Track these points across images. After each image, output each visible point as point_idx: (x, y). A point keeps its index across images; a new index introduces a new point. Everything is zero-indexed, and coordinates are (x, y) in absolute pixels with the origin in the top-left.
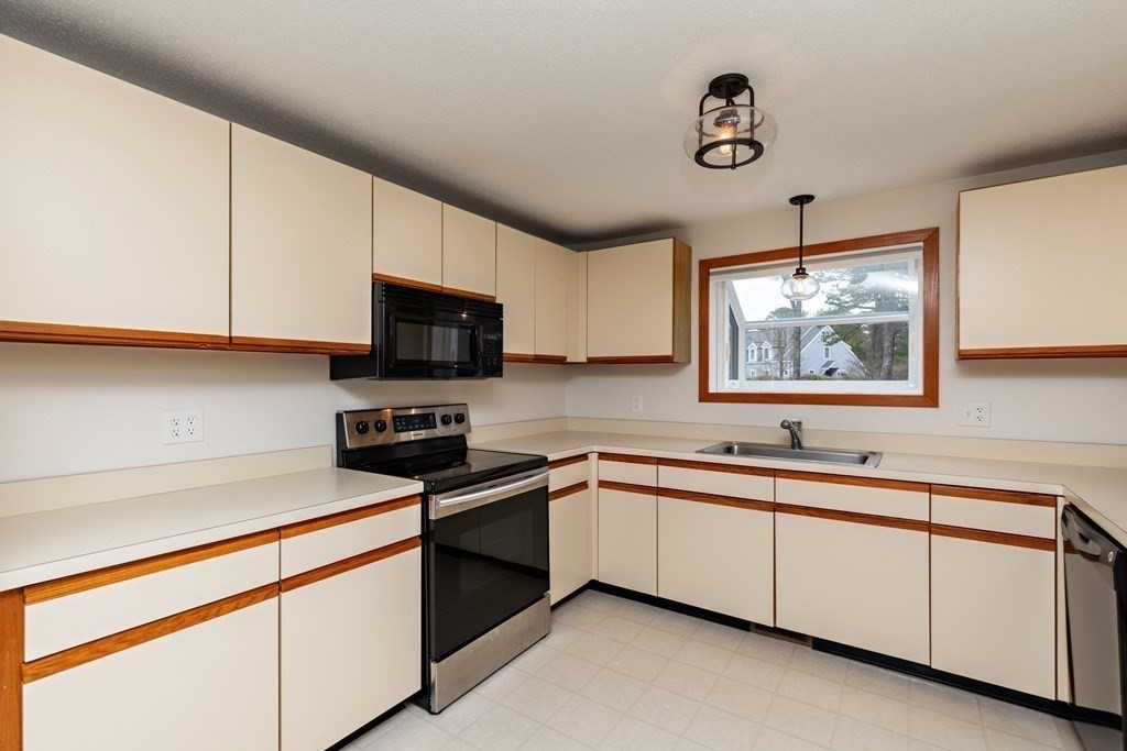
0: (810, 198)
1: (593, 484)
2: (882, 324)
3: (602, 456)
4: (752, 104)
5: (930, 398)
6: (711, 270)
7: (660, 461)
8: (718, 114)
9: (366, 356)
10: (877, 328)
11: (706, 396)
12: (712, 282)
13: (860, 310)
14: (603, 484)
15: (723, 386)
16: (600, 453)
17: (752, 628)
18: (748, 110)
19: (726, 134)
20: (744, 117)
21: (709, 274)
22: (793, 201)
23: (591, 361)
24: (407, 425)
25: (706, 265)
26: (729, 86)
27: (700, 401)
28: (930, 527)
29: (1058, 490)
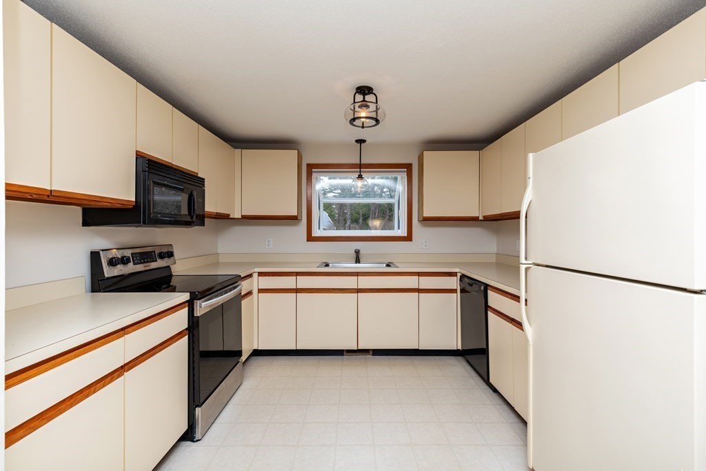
0: (364, 141)
1: (255, 292)
2: (345, 204)
3: (261, 274)
4: (377, 103)
5: (409, 238)
6: (313, 170)
7: (297, 274)
8: (360, 104)
9: (130, 209)
10: (342, 206)
11: (310, 238)
12: (314, 175)
13: (334, 194)
14: (261, 291)
15: (316, 233)
16: (259, 273)
17: (345, 353)
18: (375, 105)
19: (363, 114)
20: (373, 107)
21: (312, 172)
22: (357, 141)
23: (244, 217)
24: (140, 260)
25: (311, 167)
26: (364, 90)
27: (307, 241)
28: (419, 291)
29: (456, 270)
